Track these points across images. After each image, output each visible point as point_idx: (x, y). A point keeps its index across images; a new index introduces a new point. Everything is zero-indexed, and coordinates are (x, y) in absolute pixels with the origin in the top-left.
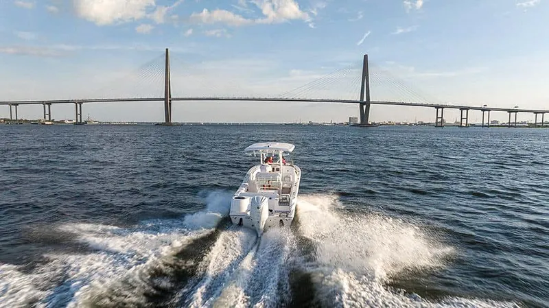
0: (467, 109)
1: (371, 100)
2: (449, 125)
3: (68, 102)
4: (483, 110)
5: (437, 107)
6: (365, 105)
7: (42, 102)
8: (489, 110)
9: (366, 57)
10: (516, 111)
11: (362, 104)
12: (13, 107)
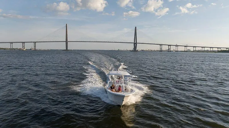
0: (170, 45)
1: (137, 42)
2: (164, 51)
3: (31, 42)
4: (176, 46)
5: (160, 45)
6: (135, 44)
7: (22, 42)
8: (178, 46)
9: (136, 27)
10: (187, 46)
11: (134, 44)
12: (11, 44)
